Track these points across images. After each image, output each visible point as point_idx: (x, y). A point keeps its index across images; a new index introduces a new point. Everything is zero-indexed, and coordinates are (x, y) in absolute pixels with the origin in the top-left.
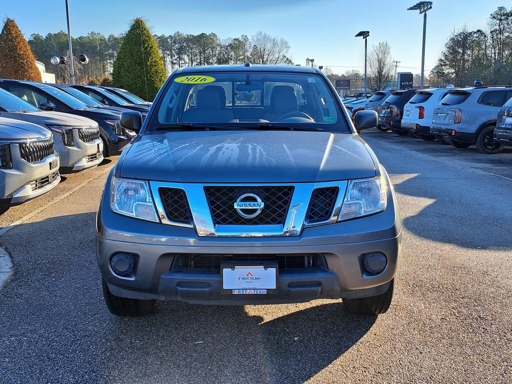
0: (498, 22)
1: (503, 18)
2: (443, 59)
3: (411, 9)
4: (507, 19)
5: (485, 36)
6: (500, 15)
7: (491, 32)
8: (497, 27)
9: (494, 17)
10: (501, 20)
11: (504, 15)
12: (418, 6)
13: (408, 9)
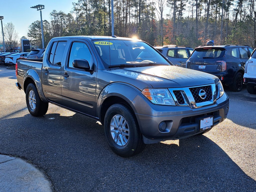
0: (54, 17)
1: (56, 15)
2: (30, 33)
3: (33, 7)
4: (58, 16)
5: (49, 23)
6: (54, 14)
7: (51, 22)
8: (54, 20)
9: (52, 15)
10: (55, 16)
11: (56, 14)
12: (36, 7)
13: (31, 8)
